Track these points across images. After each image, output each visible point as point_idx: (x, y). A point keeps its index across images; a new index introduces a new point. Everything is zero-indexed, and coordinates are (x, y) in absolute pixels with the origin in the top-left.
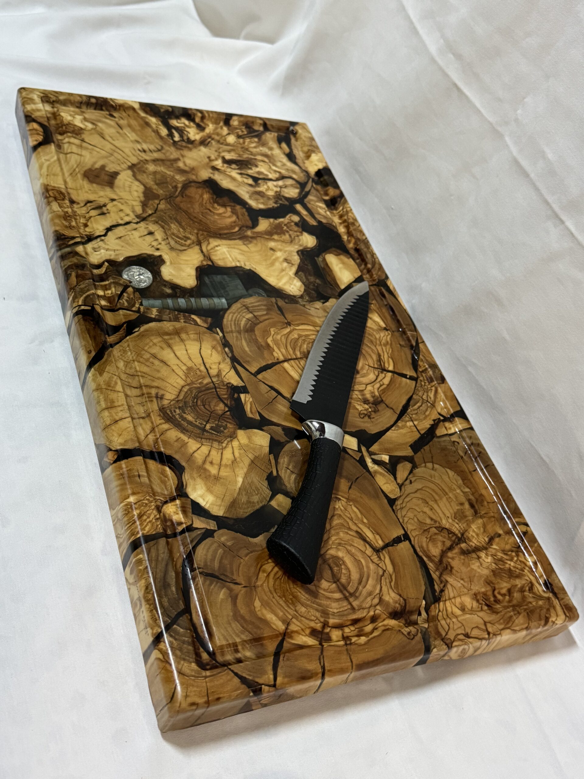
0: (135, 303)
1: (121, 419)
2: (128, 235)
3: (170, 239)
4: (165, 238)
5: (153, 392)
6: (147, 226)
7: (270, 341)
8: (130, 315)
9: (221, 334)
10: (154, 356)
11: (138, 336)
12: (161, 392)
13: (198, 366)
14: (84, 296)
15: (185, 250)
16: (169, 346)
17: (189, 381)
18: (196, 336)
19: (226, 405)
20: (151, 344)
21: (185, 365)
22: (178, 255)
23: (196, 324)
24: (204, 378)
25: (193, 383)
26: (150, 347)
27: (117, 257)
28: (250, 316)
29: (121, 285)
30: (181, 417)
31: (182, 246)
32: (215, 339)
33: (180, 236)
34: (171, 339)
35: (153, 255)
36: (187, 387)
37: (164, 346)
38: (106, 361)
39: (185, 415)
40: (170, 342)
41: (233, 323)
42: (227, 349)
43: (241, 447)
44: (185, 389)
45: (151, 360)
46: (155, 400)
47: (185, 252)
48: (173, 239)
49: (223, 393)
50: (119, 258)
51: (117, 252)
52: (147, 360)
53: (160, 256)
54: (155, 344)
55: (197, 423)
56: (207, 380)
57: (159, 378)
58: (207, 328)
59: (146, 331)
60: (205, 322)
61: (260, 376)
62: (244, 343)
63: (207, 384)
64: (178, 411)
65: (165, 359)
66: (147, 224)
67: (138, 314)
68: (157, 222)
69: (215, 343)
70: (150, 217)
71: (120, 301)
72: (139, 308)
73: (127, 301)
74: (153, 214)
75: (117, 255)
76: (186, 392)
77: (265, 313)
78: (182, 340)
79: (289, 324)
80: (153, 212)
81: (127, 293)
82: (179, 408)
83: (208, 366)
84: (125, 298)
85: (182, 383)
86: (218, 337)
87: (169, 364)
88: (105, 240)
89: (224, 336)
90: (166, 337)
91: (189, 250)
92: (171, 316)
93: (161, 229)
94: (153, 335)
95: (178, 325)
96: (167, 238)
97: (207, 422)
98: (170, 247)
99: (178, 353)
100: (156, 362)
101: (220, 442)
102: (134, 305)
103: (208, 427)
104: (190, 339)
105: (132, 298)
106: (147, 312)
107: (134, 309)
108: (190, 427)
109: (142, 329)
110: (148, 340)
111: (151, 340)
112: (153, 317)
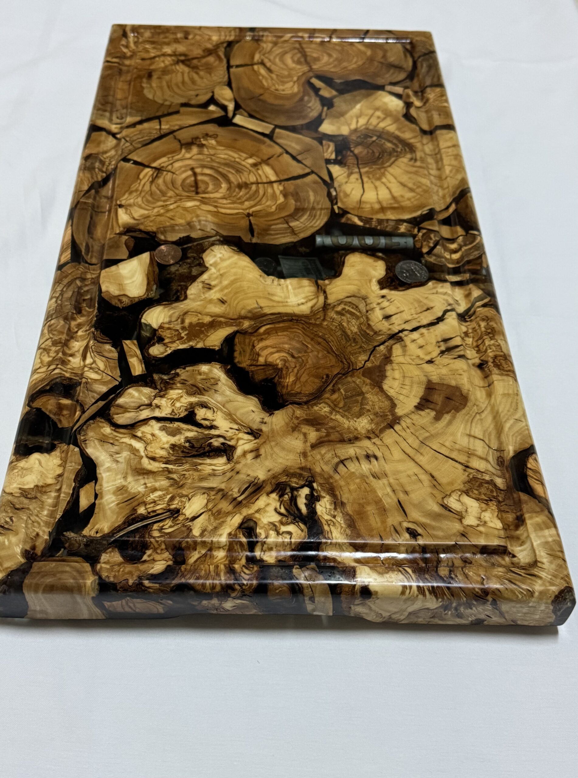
0: (422, 236)
1: (449, 147)
2: (417, 314)
3: (365, 311)
4: (369, 312)
5: (418, 163)
6: (390, 327)
7: (281, 199)
8: (429, 225)
9: (335, 207)
10: (411, 190)
11: (424, 207)
12: (412, 163)
13: (370, 181)
14: (475, 244)
15: (348, 297)
16: (394, 198)
17: (382, 170)
18: (363, 206)
19: (352, 152)
20: (413, 200)
21: (383, 183)
22: (359, 290)
23: (360, 218)
24: (367, 172)
25: (379, 169)
26: (414, 197)
27: (435, 285)
28: (293, 224)
29: (435, 255)
30: (397, 146)
31: (350, 302)
32: (343, 202)
33: (348, 316)
34: (391, 204)
35: (391, 290)
36: (385, 165)
37: (400, 199)
39: (393, 147)
40: (392, 202)
41: (317, 217)
42: (334, 193)
43: (349, 125)
44: (388, 164)
45: (415, 187)
46: (418, 158)
47: (349, 295)
48: (360, 312)
49: (351, 160)
50: (433, 284)
51: (434, 291)
52: (419, 187)
53: (382, 288)
54: (409, 199)
55: (383, 141)
56: (363, 170)
57: (410, 173)
58: (348, 213)
59: (415, 211)
60: (348, 219)
61: (307, 170)
62: (312, 198)
63: (365, 167)
64: (399, 150)
65: (401, 187)
66: (390, 329)
67: (421, 226)
68: (376, 333)
69: (345, 200)
70: (383, 340)
71: (437, 239)
72: (419, 231)
73: (431, 239)
74: (379, 346)
75: (435, 288)
76: (387, 162)
77: (273, 227)
78: (379, 202)
79: (249, 215)
80: (377, 348)
81: (429, 247)
82: (397, 152)
83: (360, 181)
84: (432, 242)
85: (390, 169)
86: (339, 204)
87: (399, 184)
88: (446, 305)
89: (332, 205)
90: (396, 205)
91: (342, 297)
92: (386, 225)
93: (372, 323)
94: (409, 207)
95: (381, 216)
96: (367, 311)
97: (374, 142)
98: (367, 300)
99: (387, 191)
100: (410, 185)
101: (367, 129)
102: (424, 234)
103: (374, 138)
104: (371, 203)
105: (425, 241)
106: (411, 227)
107: (424, 231)
108: (391, 139)
109: (419, 213)
110: (415, 203)
111: (412, 203)
112: (405, 224)
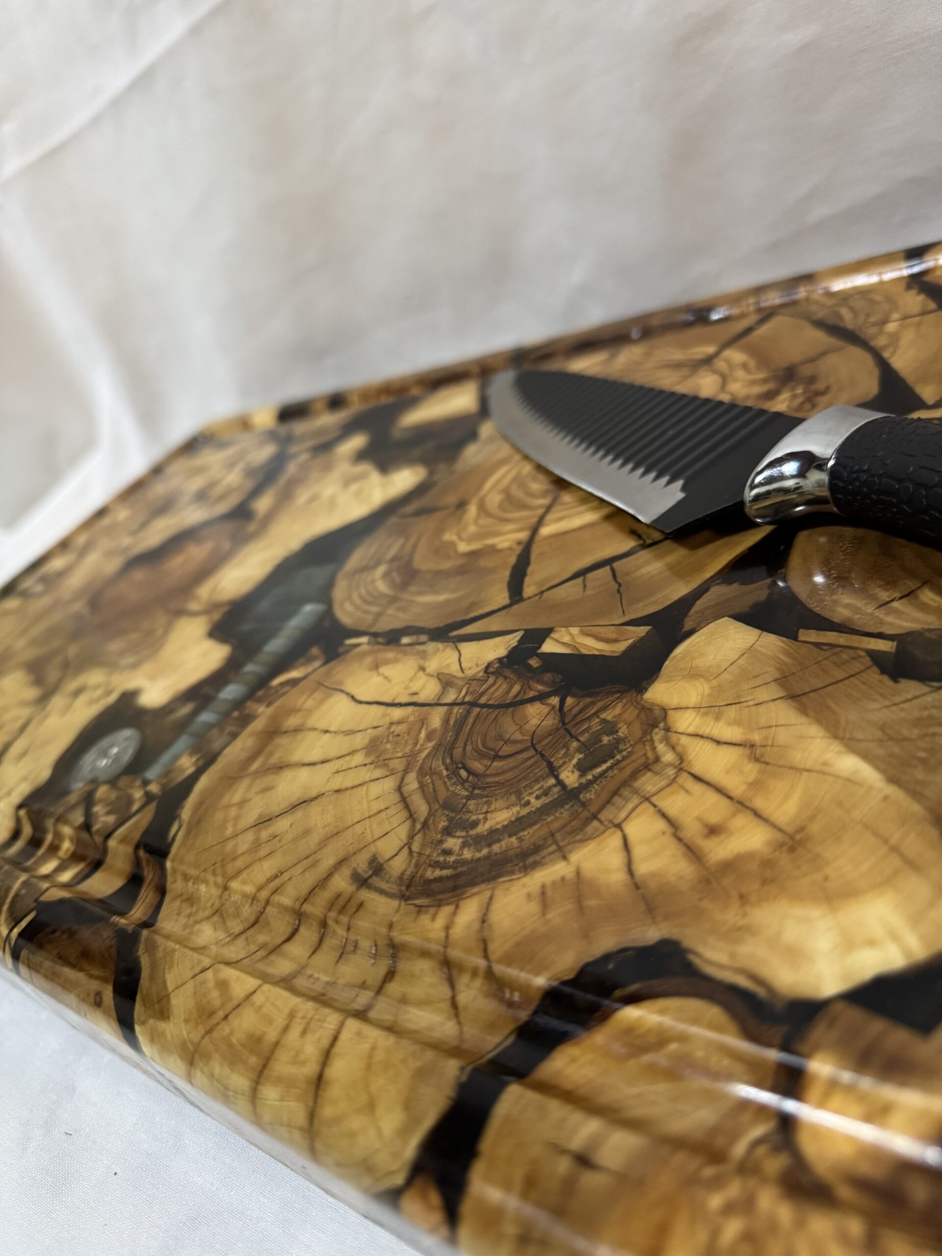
0: (130, 796)
1: (327, 1056)
2: (38, 735)
3: (121, 662)
4: (111, 669)
5: (341, 883)
7: (463, 547)
8: (136, 823)
9: (364, 639)
10: (265, 821)
11: (189, 833)
12: (361, 863)
13: (387, 721)
16: (280, 768)
17: (399, 765)
18: (318, 695)
19: (541, 697)
20: (233, 812)
21: (353, 753)
22: (157, 659)
23: (294, 682)
24: (423, 722)
25: (410, 758)
26: (237, 818)
27: (36, 781)
28: (381, 569)
29: (76, 806)
30: (478, 841)
32: (364, 654)
34: (271, 754)
36: (412, 777)
38: (154, 966)
39: (482, 829)
40: (274, 760)
41: (366, 607)
42: (405, 640)
43: (711, 709)
44: (412, 783)
45: (264, 835)
46: (365, 895)
47: (164, 645)
48: (127, 656)
49: (499, 690)
50: (41, 779)
51: (31, 776)
52: (257, 845)
53: (123, 694)
54: (242, 803)
55: (536, 804)
56: (436, 718)
57: (323, 843)
58: (326, 662)
59: (198, 806)
60: (311, 660)
61: (529, 590)
62: (426, 599)
63: (446, 721)
64: (452, 843)
65: (294, 797)
66: (63, 691)
67: (154, 804)
68: (81, 671)
69: (369, 660)
70: (63, 678)
71: (95, 829)
72: (147, 794)
73: (108, 813)
76: (422, 787)
77: (401, 540)
78: (297, 730)
79: (462, 505)
81: (98, 802)
82: (448, 832)
83: (404, 699)
84: (102, 812)
85: (389, 784)
86: (365, 648)
87: (314, 793)
89: (375, 635)
90: (256, 765)
91: (170, 636)
92: (228, 729)
93: (93, 670)
94: (221, 796)
95: (258, 725)
96: (116, 666)
97: (553, 771)
98: (132, 668)
99: (315, 755)
100: (282, 825)
101: (650, 765)
102: (130, 801)
103: (570, 777)
104: (310, 712)
105: (117, 797)
106: (170, 780)
107: (135, 807)
108: (529, 835)
109: (186, 812)
110: (219, 816)
111: (229, 806)
112: (191, 770)
